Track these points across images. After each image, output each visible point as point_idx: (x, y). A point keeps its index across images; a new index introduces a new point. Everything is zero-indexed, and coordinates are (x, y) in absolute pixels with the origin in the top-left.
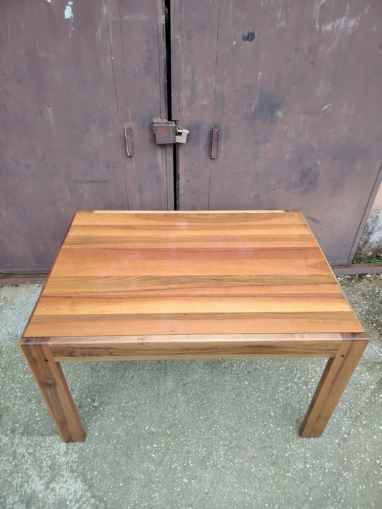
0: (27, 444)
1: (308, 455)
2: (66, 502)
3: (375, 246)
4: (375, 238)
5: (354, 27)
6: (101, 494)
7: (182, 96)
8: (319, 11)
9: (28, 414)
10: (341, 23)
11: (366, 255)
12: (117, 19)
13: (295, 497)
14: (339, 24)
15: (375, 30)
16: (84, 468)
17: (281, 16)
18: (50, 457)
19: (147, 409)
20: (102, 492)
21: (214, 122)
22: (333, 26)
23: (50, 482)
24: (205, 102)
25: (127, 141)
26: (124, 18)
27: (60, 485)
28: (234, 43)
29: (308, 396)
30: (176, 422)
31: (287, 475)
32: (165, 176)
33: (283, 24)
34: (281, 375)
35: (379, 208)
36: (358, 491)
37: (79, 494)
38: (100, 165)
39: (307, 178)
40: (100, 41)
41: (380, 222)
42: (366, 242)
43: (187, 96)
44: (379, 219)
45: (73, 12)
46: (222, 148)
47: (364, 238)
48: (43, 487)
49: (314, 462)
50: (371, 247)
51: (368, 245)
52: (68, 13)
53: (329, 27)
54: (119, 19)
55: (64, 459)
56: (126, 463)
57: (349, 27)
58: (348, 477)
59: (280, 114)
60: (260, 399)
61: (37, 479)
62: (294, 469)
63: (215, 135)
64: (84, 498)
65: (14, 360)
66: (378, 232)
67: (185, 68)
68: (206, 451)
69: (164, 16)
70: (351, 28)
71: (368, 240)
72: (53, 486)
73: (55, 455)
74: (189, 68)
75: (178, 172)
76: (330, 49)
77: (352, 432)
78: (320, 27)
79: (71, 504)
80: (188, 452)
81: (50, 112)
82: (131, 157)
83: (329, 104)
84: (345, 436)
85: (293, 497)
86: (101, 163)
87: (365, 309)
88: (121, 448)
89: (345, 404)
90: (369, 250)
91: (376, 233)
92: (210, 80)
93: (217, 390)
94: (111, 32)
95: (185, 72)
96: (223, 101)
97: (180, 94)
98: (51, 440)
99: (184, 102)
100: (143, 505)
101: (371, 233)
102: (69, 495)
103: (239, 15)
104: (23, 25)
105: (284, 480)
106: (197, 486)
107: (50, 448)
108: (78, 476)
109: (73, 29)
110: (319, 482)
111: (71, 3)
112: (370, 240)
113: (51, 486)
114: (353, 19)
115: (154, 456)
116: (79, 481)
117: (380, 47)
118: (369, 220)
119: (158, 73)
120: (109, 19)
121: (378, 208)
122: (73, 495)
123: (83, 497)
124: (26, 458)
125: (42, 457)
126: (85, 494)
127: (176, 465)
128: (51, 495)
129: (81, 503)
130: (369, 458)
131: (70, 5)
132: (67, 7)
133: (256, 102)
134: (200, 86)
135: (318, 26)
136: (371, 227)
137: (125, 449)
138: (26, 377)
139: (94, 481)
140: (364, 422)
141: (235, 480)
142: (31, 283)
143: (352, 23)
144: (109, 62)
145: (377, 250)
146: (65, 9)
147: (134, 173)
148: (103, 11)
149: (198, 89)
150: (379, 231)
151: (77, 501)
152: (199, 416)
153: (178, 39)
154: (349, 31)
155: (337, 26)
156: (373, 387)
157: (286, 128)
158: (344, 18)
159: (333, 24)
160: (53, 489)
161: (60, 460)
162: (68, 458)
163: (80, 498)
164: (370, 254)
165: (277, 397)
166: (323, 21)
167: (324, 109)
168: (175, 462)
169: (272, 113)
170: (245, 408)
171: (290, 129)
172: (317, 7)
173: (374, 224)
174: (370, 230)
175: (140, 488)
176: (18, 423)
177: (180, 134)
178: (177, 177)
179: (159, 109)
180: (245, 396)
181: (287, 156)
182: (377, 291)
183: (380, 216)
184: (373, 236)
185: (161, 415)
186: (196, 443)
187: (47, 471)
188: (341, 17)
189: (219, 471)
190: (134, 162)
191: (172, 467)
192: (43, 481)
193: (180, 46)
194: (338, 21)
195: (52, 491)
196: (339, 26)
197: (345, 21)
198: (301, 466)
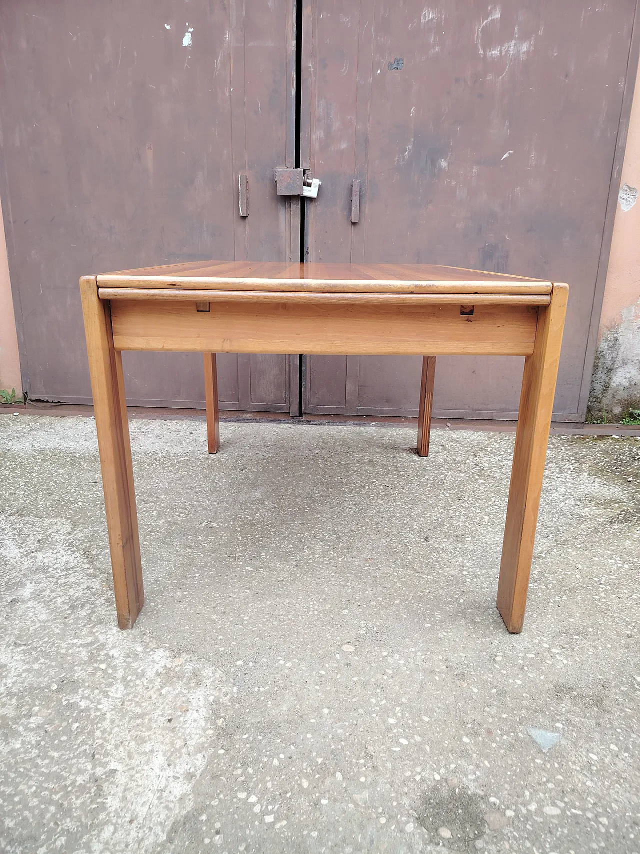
0: (15, 522)
1: (467, 564)
2: (48, 569)
3: (621, 395)
4: (620, 379)
5: (528, 52)
6: (106, 568)
7: (314, 137)
8: (480, 35)
9: (28, 501)
10: (511, 47)
11: (611, 411)
12: (240, 45)
13: (434, 597)
14: (508, 48)
15: (555, 54)
16: (90, 547)
17: (434, 41)
18: (43, 534)
19: (211, 510)
20: (108, 566)
21: (356, 173)
22: (501, 53)
23: (33, 552)
24: (343, 146)
25: (240, 193)
26: (249, 45)
27: (46, 555)
28: (379, 72)
29: (483, 518)
30: (254, 522)
31: (425, 577)
32: (288, 249)
33: (437, 49)
34: (441, 500)
35: (615, 324)
36: (552, 601)
37: (72, 565)
38: (204, 231)
39: (492, 260)
40: (218, 71)
41: (622, 349)
42: (606, 387)
43: (320, 137)
44: (619, 344)
45: (192, 39)
46: (367, 211)
47: (601, 378)
48: (19, 555)
49: (478, 570)
50: (618, 397)
51: (610, 392)
52: (187, 40)
53: (495, 53)
54: (243, 45)
55: (64, 537)
56: (159, 547)
57: (521, 52)
58: (535, 587)
59: (444, 164)
60: (398, 515)
61: (14, 548)
62: (438, 573)
63: (356, 189)
64: (77, 569)
65: (30, 464)
66: (622, 369)
67: (318, 102)
68: (292, 548)
69: (295, 41)
70: (524, 53)
71: (609, 384)
72: (35, 555)
73: (51, 534)
74: (323, 102)
75: (307, 244)
76: (500, 78)
77: (555, 552)
78: (484, 52)
79: (56, 571)
80: (263, 546)
81: (149, 154)
82: (244, 218)
83: (510, 151)
84: (539, 555)
85: (429, 596)
86: (205, 229)
87: (603, 461)
88: (155, 535)
89: (546, 529)
90: (615, 403)
91: (620, 369)
92: (349, 117)
93: (330, 503)
94: (232, 60)
95: (318, 106)
96: (366, 144)
97: (312, 135)
98: (52, 521)
99: (316, 146)
100: (170, 582)
101: (610, 370)
102: (56, 563)
103: (382, 39)
104: (135, 54)
105: (419, 580)
106: (266, 574)
107: (46, 527)
108: (78, 551)
109: (190, 57)
110: (482, 588)
111: (191, 30)
112: (612, 383)
113: (33, 555)
114: (525, 43)
115: (206, 545)
116: (78, 554)
117: (567, 76)
118: (603, 346)
119: (285, 108)
120: (231, 45)
121: (613, 323)
122: (63, 564)
123: (77, 567)
124: (6, 532)
125: (30, 533)
126: (81, 565)
127: (237, 555)
128: (28, 562)
129: (70, 572)
130: (580, 575)
131: (190, 32)
132: (187, 34)
133: (410, 147)
134: (337, 125)
135: (481, 52)
136: (608, 357)
137: (162, 536)
138: (41, 476)
139: (100, 557)
140: (579, 546)
141: (333, 574)
142: (84, 416)
143: (524, 47)
144: (227, 94)
145: (628, 404)
146: (183, 36)
147: (246, 245)
148: (226, 37)
149: (334, 128)
150: (625, 366)
151: (66, 570)
152: (293, 521)
153: (310, 67)
154: (523, 57)
155: (506, 51)
156: (603, 520)
157: (453, 183)
158: (513, 42)
159: (501, 50)
160: (36, 558)
161: (56, 537)
162: (70, 537)
163: (73, 568)
164: (617, 410)
165: (428, 515)
166: (487, 45)
167: (503, 158)
168: (239, 552)
169: (434, 162)
170: (371, 520)
171: (460, 187)
172: (478, 29)
173: (612, 352)
174: (608, 364)
175: (171, 568)
176: (9, 506)
177: (309, 185)
178: (305, 252)
179: (284, 154)
180: (374, 511)
181: (459, 226)
182: (627, 449)
183: (620, 338)
184: (615, 375)
185: (231, 516)
186: (280, 540)
187: (33, 544)
188: (509, 39)
189: (308, 565)
190: (247, 227)
191: (231, 556)
192: (21, 550)
193: (312, 76)
194: (506, 46)
195: (31, 559)
196: (508, 50)
197: (515, 44)
198: (452, 572)
